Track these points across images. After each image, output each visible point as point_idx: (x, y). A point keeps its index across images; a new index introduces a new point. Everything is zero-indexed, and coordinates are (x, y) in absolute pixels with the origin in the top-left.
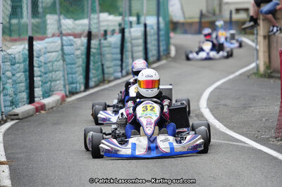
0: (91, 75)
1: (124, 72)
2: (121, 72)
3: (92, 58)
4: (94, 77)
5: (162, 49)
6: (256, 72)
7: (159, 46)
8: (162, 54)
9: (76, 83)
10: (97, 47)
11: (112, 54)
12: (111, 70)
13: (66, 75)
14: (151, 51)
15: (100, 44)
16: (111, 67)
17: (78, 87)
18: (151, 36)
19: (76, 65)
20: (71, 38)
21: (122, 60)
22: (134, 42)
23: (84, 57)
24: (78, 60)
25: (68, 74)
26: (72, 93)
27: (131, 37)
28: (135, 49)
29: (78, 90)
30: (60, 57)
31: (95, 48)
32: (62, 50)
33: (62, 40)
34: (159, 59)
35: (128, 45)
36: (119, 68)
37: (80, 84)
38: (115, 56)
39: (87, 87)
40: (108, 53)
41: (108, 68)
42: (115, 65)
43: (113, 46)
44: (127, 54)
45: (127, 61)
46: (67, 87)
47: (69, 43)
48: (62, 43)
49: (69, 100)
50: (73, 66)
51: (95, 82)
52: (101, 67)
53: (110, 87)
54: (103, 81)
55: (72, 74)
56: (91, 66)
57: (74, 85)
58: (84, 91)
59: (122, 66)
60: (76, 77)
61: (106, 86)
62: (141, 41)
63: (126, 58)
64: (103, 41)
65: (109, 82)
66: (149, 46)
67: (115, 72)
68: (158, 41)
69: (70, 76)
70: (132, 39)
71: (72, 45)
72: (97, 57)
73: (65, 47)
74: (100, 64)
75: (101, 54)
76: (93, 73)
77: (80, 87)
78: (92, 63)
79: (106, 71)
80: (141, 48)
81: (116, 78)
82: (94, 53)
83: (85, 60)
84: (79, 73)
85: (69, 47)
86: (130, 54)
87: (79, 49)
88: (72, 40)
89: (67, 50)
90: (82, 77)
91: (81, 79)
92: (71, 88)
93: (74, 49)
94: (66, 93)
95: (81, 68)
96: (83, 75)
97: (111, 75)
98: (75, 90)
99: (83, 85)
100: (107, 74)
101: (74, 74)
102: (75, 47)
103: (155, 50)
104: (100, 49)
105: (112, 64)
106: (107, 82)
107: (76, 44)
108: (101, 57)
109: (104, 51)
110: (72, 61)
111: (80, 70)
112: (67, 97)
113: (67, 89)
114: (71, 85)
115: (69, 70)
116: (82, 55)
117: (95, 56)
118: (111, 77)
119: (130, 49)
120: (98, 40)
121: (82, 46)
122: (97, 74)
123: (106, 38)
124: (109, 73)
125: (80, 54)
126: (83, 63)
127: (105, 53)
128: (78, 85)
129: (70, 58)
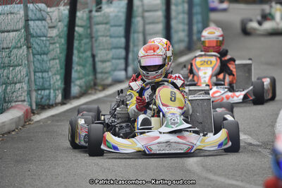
0: (74, 75)
1: (130, 69)
2: (126, 70)
3: (76, 44)
4: (80, 78)
7: (190, 24)
9: (49, 89)
10: (84, 24)
11: (111, 37)
13: (32, 73)
14: (177, 32)
15: (90, 18)
16: (108, 61)
17: (52, 95)
18: (176, 5)
19: (50, 56)
20: (42, 6)
21: (127, 48)
22: (147, 14)
23: (63, 41)
24: (51, 47)
25: (35, 72)
26: (43, 107)
27: (143, 5)
28: (149, 28)
29: (51, 102)
30: (23, 40)
31: (81, 26)
32: (27, 27)
33: (26, 9)
35: (138, 21)
36: (122, 63)
37: (54, 90)
38: (115, 41)
39: (67, 96)
40: (103, 36)
41: (103, 62)
42: (113, 58)
43: (112, 23)
44: (137, 37)
45: (135, 49)
46: (34, 94)
47: (38, 15)
48: (26, 15)
49: (37, 118)
51: (80, 87)
52: (90, 60)
55: (42, 72)
56: (75, 59)
57: (47, 92)
58: (63, 103)
59: (126, 59)
60: (50, 77)
61: (101, 95)
62: (160, 14)
63: (134, 46)
64: (94, 13)
65: (105, 87)
66: (173, 23)
67: (115, 70)
68: (190, 14)
69: (39, 75)
70: (144, 11)
71: (43, 19)
72: (85, 41)
73: (31, 23)
74: (89, 54)
75: (91, 37)
76: (76, 71)
77: (56, 97)
78: (75, 52)
79: (99, 66)
81: (116, 82)
82: (80, 35)
83: (65, 47)
84: (54, 70)
85: (38, 23)
86: (141, 36)
87: (54, 27)
88: (44, 11)
89: (35, 27)
90: (58, 77)
91: (57, 80)
92: (39, 97)
93: (47, 27)
94: (31, 105)
95: (57, 61)
96: (60, 74)
97: (106, 75)
98: (48, 101)
99: (60, 91)
100: (102, 73)
101: (45, 71)
102: (48, 23)
103: (184, 31)
104: (90, 27)
105: (110, 56)
106: (100, 88)
107: (50, 17)
108: (91, 41)
109: (97, 31)
110: (43, 49)
111: (57, 65)
112: (34, 113)
113: (34, 99)
114: (39, 92)
115: (38, 65)
116: (60, 37)
117: (82, 40)
118: (107, 78)
119: (141, 29)
120: (87, 10)
121: (59, 21)
122: (83, 72)
123: (100, 8)
124: (104, 71)
125: (57, 36)
126: (61, 53)
127: (99, 34)
128: (52, 91)
129: (39, 42)
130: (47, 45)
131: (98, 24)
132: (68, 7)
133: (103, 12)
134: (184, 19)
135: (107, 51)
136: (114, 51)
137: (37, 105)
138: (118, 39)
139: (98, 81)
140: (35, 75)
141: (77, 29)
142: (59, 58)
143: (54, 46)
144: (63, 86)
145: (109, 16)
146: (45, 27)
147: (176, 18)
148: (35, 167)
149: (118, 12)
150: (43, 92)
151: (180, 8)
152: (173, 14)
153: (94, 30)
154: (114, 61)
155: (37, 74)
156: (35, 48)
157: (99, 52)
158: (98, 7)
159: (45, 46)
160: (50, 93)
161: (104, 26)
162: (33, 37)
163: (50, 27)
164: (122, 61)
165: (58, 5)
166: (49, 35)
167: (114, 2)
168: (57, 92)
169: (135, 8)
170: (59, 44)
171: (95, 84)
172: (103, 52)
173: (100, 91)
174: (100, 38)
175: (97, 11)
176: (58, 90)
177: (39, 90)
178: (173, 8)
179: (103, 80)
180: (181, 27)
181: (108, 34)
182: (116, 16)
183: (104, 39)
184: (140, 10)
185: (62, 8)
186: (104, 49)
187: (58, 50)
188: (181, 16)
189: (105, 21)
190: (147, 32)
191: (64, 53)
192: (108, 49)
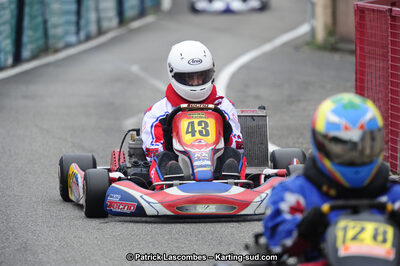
0: (25, 39)
1: (82, 35)
2: (78, 32)
3: (27, 10)
4: (31, 42)
6: (309, 41)
12: (59, 31)
16: (60, 26)
17: (2, 59)
21: (79, 13)
23: (14, 6)
34: (142, 13)
36: (73, 28)
37: (6, 53)
39: (18, 59)
40: (54, 2)
41: (55, 26)
51: (32, 51)
52: (42, 25)
54: (45, 49)
56: (26, 23)
58: (14, 65)
59: (78, 24)
63: (88, 10)
65: (56, 51)
67: (67, 33)
72: (36, 7)
74: (39, 20)
75: (42, 2)
77: (6, 60)
78: (26, 17)
79: (52, 32)
81: (68, 46)
83: (15, 13)
84: (4, 35)
86: (93, 3)
90: (8, 41)
95: (8, 25)
96: (11, 38)
99: (11, 54)
116: (11, 3)
117: (33, 7)
118: (58, 42)
125: (7, 2)
128: (2, 55)
136: (65, 16)
139: (50, 45)
142: (9, 23)
144: (13, 50)
176: (8, 53)
192: (60, 14)
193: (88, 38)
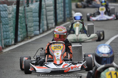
0: (19, 33)
1: (41, 30)
2: (39, 30)
3: (19, 20)
4: (21, 34)
5: (66, 13)
7: (64, 11)
8: (66, 17)
9: (9, 39)
10: (22, 12)
11: (33, 17)
12: (32, 29)
13: (2, 33)
14: (59, 14)
15: (24, 10)
16: (32, 27)
17: (10, 41)
18: (59, 4)
19: (9, 25)
20: (6, 5)
21: (40, 22)
22: (47, 8)
23: (14, 19)
24: (10, 22)
25: (3, 32)
26: (7, 46)
27: (45, 4)
28: (48, 13)
29: (10, 44)
31: (21, 13)
34: (64, 21)
35: (44, 10)
37: (11, 39)
38: (35, 19)
39: (16, 41)
40: (30, 17)
41: (30, 27)
42: (34, 26)
43: (33, 12)
44: (43, 17)
45: (43, 22)
46: (3, 41)
47: (4, 9)
49: (5, 51)
50: (7, 26)
51: (21, 38)
52: (25, 26)
53: (32, 41)
55: (6, 32)
56: (19, 26)
57: (8, 40)
58: (15, 44)
59: (39, 26)
60: (9, 34)
61: (30, 41)
62: (52, 8)
64: (26, 8)
65: (31, 38)
66: (58, 11)
67: (35, 30)
68: (64, 7)
69: (5, 33)
70: (46, 6)
71: (6, 11)
72: (23, 19)
73: (1, 12)
74: (24, 24)
75: (25, 17)
76: (20, 31)
77: (12, 42)
78: (19, 24)
79: (29, 29)
80: (52, 13)
81: (36, 35)
82: (21, 17)
83: (15, 22)
84: (11, 31)
85: (4, 12)
86: (45, 17)
87: (10, 14)
88: (6, 7)
89: (3, 14)
90: (13, 34)
91: (12, 35)
92: (5, 42)
93: (8, 14)
94: (2, 46)
95: (12, 27)
96: (13, 33)
97: (32, 33)
98: (8, 44)
99: (13, 40)
100: (29, 32)
101: (7, 32)
102: (8, 12)
103: (62, 14)
104: (25, 13)
105: (33, 25)
106: (29, 38)
107: (9, 10)
108: (25, 19)
109: (27, 15)
110: (6, 22)
111: (12, 29)
112: (3, 49)
113: (3, 43)
114: (5, 40)
115: (5, 29)
116: (13, 18)
117: (21, 19)
118: (32, 34)
119: (45, 14)
120: (23, 7)
121: (13, 11)
122: (22, 31)
123: (29, 6)
124: (31, 31)
125: (12, 17)
126: (13, 24)
127: (28, 16)
128: (10, 40)
129: (5, 20)
130: (8, 21)
131: (28, 12)
132: (16, 5)
133: (30, 7)
134: (62, 9)
135: (31, 23)
136: (34, 23)
137: (4, 45)
138: (36, 18)
139: (29, 35)
140: (3, 33)
141: (19, 14)
142: (13, 26)
143: (11, 21)
144: (14, 37)
145: (32, 9)
146: (7, 14)
147: (58, 9)
148: (6, 71)
149: (36, 7)
150: (6, 40)
151: (60, 5)
152: (58, 7)
153: (26, 15)
154: (34, 27)
155: (4, 33)
156: (3, 22)
157: (29, 23)
158: (28, 5)
159: (7, 22)
160: (9, 40)
161: (30, 13)
162: (2, 18)
163: (9, 14)
164: (38, 27)
165: (12, 5)
166: (8, 17)
167: (34, 3)
168: (12, 40)
169: (42, 5)
170: (13, 20)
171: (27, 36)
172: (30, 23)
173: (29, 39)
174: (29, 18)
175: (27, 7)
176: (12, 39)
177: (5, 39)
178: (57, 5)
179: (30, 34)
180: (61, 12)
181: (32, 16)
182: (35, 9)
183: (31, 18)
184: (44, 6)
185: (13, 6)
186: (31, 22)
187: (12, 23)
188: (61, 8)
189: (30, 11)
190: (47, 15)
191: (15, 24)
192: (32, 22)
193: (44, 32)
